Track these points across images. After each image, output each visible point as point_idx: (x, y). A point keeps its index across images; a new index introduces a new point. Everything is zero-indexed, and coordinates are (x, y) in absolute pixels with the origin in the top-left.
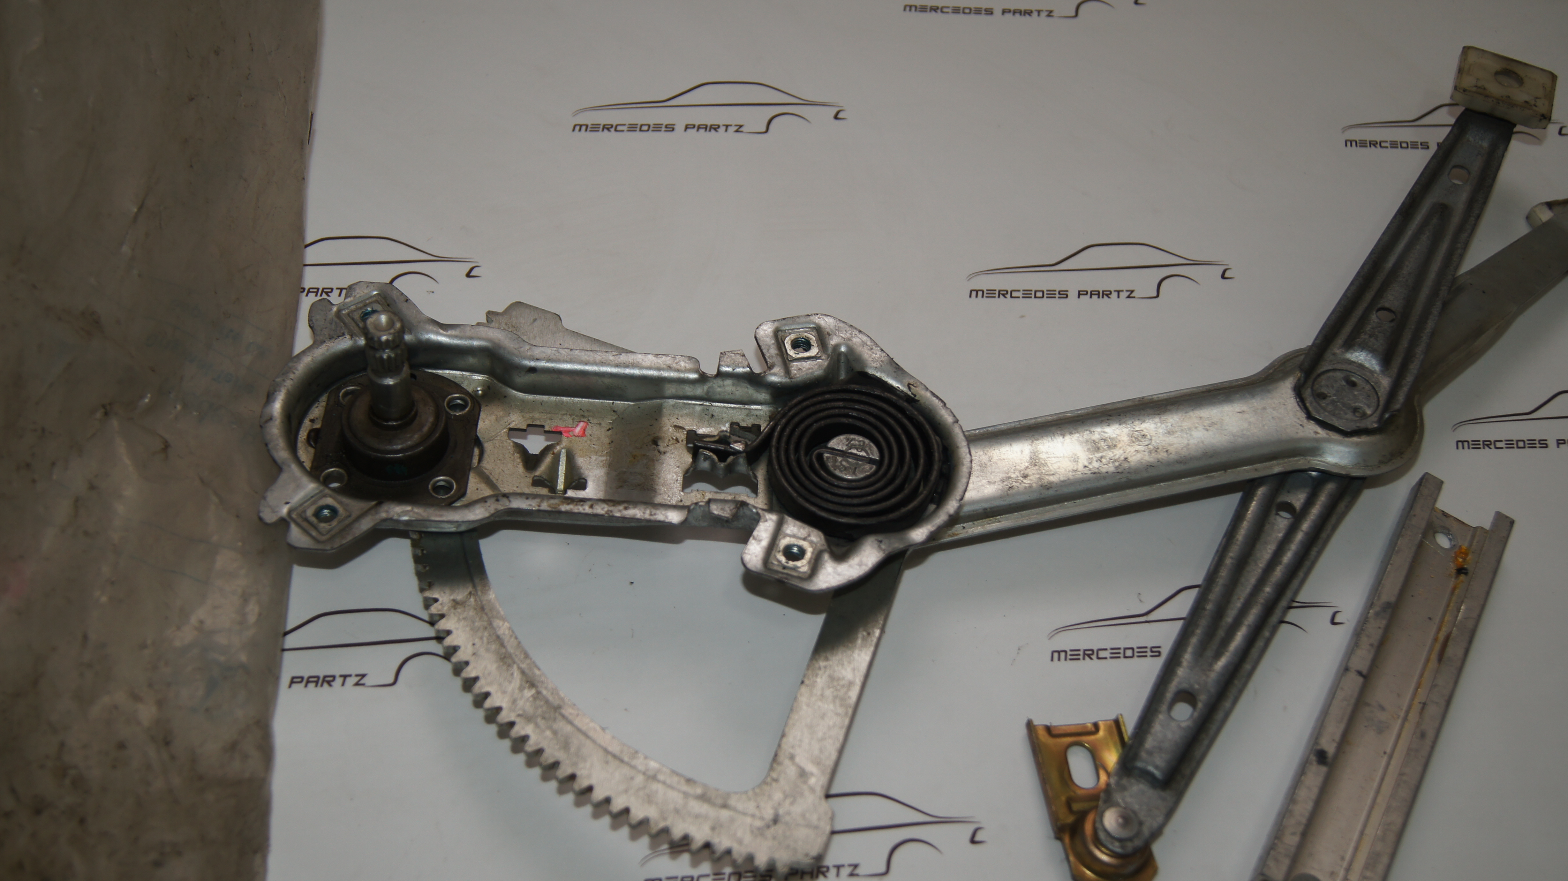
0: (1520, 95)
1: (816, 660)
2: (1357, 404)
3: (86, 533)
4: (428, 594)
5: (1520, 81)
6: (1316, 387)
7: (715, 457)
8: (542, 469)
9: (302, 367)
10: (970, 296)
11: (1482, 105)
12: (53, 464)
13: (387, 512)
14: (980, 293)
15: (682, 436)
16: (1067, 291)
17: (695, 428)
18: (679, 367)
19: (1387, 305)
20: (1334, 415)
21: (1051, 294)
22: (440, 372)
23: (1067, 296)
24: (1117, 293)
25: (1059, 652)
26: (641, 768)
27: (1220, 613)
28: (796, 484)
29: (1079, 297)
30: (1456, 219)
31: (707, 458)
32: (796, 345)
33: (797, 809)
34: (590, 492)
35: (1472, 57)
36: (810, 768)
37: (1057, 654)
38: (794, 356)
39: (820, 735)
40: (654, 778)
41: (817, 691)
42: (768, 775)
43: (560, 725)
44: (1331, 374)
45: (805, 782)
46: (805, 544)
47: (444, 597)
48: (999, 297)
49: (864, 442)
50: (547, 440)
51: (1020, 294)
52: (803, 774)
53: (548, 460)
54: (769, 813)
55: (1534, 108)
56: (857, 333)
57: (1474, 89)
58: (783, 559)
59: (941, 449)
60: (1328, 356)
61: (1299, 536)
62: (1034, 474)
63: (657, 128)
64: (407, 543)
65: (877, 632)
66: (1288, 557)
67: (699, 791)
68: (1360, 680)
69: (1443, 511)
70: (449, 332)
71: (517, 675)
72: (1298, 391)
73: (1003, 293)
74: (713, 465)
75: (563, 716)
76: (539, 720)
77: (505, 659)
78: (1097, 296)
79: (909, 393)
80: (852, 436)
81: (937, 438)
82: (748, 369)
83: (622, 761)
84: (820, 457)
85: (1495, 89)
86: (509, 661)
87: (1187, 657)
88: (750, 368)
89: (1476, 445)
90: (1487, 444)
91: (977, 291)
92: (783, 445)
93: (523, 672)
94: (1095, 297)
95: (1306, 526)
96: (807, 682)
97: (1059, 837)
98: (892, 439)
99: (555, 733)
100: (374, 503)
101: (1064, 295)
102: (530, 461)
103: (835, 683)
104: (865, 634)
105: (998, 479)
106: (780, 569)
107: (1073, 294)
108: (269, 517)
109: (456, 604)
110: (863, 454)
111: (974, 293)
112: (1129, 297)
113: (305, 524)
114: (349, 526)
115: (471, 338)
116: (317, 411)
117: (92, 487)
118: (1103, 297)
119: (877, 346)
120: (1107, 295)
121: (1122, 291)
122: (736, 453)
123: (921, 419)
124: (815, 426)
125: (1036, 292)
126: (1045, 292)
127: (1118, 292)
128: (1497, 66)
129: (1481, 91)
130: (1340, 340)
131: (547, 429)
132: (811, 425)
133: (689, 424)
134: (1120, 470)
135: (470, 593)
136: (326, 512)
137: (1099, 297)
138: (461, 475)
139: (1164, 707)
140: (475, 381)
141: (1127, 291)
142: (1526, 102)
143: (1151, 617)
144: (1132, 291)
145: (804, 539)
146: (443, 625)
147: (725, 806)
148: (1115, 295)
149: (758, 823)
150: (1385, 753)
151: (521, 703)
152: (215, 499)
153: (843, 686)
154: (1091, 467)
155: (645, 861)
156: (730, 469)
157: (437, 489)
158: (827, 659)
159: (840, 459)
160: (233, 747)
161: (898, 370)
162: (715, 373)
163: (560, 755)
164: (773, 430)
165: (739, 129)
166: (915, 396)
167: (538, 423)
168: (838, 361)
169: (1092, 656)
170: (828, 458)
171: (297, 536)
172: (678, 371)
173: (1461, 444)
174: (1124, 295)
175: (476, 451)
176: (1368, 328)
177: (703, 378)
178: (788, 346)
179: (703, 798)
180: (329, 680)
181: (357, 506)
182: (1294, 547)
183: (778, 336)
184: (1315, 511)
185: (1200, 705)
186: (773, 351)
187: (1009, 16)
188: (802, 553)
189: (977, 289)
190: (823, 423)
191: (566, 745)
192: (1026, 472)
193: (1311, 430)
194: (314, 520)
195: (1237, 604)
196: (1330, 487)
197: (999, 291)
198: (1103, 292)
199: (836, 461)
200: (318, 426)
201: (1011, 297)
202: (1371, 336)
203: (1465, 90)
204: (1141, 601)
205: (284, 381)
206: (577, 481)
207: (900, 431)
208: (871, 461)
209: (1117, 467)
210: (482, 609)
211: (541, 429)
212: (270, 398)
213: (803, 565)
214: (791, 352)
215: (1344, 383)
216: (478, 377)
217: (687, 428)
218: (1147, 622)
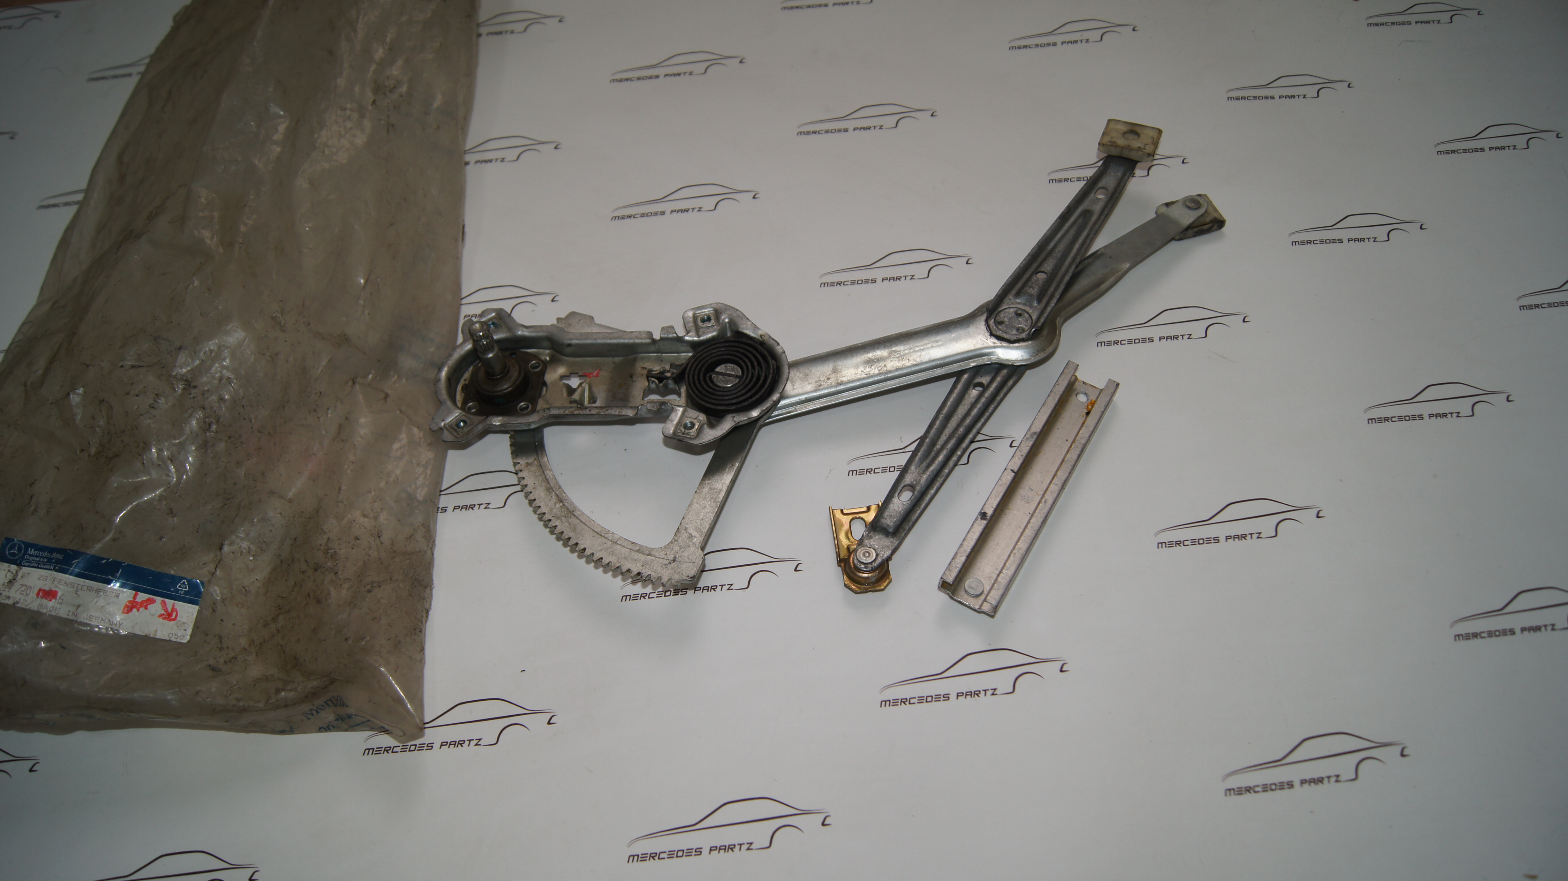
0: (1136, 144)
1: (704, 480)
2: (1019, 326)
3: (343, 441)
4: (515, 461)
5: (1138, 135)
6: (998, 318)
7: (657, 381)
8: (576, 396)
9: (457, 355)
10: (821, 287)
11: (1114, 152)
12: (328, 409)
13: (490, 421)
14: (826, 284)
15: (645, 372)
16: (876, 279)
17: (651, 367)
18: (641, 337)
19: (1043, 270)
20: (1005, 333)
21: (867, 281)
22: (529, 351)
23: (876, 282)
24: (904, 278)
25: (853, 471)
26: (610, 538)
27: (933, 443)
28: (696, 392)
29: (882, 282)
30: (1094, 218)
31: (653, 382)
32: (703, 321)
33: (686, 554)
34: (598, 404)
35: (1112, 125)
36: (694, 533)
37: (851, 472)
38: (701, 325)
39: (701, 517)
40: (616, 543)
41: (703, 495)
42: (674, 538)
43: (573, 520)
44: (1007, 310)
45: (691, 541)
46: (695, 421)
47: (522, 461)
48: (837, 285)
49: (734, 367)
50: (580, 380)
51: (849, 283)
52: (691, 537)
53: (579, 391)
54: (671, 557)
55: (1144, 150)
56: (735, 311)
57: (1109, 143)
58: (683, 430)
59: (775, 367)
60: (1006, 300)
61: (983, 400)
62: (833, 377)
63: (656, 214)
64: (507, 437)
65: (737, 465)
66: (975, 412)
67: (637, 548)
68: (1013, 474)
69: (1084, 382)
70: (529, 330)
71: (554, 497)
72: (987, 321)
73: (839, 283)
74: (657, 385)
75: (575, 515)
76: (563, 519)
77: (549, 489)
79: (761, 340)
80: (728, 365)
81: (774, 362)
82: (675, 335)
83: (601, 536)
84: (710, 377)
85: (1121, 142)
86: (551, 490)
87: (913, 468)
88: (676, 334)
89: (1109, 343)
90: (1116, 342)
92: (692, 372)
93: (557, 496)
94: (891, 281)
95: (987, 394)
96: (698, 492)
97: (839, 565)
98: (749, 364)
99: (570, 524)
100: (484, 417)
101: (874, 281)
102: (571, 391)
103: (712, 491)
104: (731, 465)
105: (814, 381)
106: (681, 435)
107: (879, 280)
108: (435, 428)
109: (528, 464)
110: (733, 373)
111: (823, 285)
112: (911, 279)
113: (451, 430)
114: (472, 429)
115: (539, 332)
116: (467, 375)
117: (347, 419)
118: (896, 280)
119: (745, 316)
120: (899, 279)
121: (908, 276)
122: (667, 378)
123: (765, 352)
124: (710, 361)
125: (858, 281)
126: (864, 281)
127: (906, 277)
128: (1124, 128)
129: (1114, 144)
130: (1014, 292)
131: (580, 374)
132: (707, 361)
133: (649, 365)
134: (881, 372)
135: (535, 459)
136: (462, 424)
137: (894, 280)
138: (534, 401)
139: (896, 495)
140: (545, 354)
141: (911, 276)
142: (1139, 147)
143: (906, 449)
144: (913, 276)
145: (696, 419)
146: (521, 475)
147: (649, 555)
149: (667, 562)
150: (1030, 513)
151: (554, 510)
152: (407, 420)
153: (716, 492)
154: (865, 371)
155: (623, 587)
156: (666, 386)
157: (522, 409)
158: (709, 479)
159: (720, 377)
160: (410, 538)
161: (756, 328)
162: (659, 338)
163: (571, 534)
164: (687, 365)
165: (700, 210)
166: (764, 341)
167: (576, 372)
168: (726, 326)
169: (871, 472)
170: (714, 377)
171: (447, 435)
172: (641, 339)
173: (1100, 343)
174: (908, 278)
175: (545, 389)
176: (1029, 284)
177: (654, 341)
178: (699, 321)
179: (639, 551)
180: (472, 507)
181: (477, 419)
182: (979, 405)
183: (695, 318)
184: (994, 385)
185: (916, 492)
186: (691, 324)
187: (857, 131)
188: (693, 425)
189: (825, 282)
190: (714, 360)
191: (574, 530)
192: (829, 377)
193: (992, 341)
194: (456, 428)
195: (944, 438)
196: (1005, 372)
198: (897, 277)
199: (718, 378)
200: (467, 383)
201: (844, 285)
202: (1030, 288)
203: (1103, 145)
205: (447, 361)
206: (593, 400)
207: (753, 359)
208: (737, 377)
209: (879, 370)
210: (541, 466)
211: (577, 375)
212: (440, 369)
213: (693, 432)
214: (700, 324)
215: (1014, 315)
216: (547, 352)
217: (648, 368)
218: (904, 452)
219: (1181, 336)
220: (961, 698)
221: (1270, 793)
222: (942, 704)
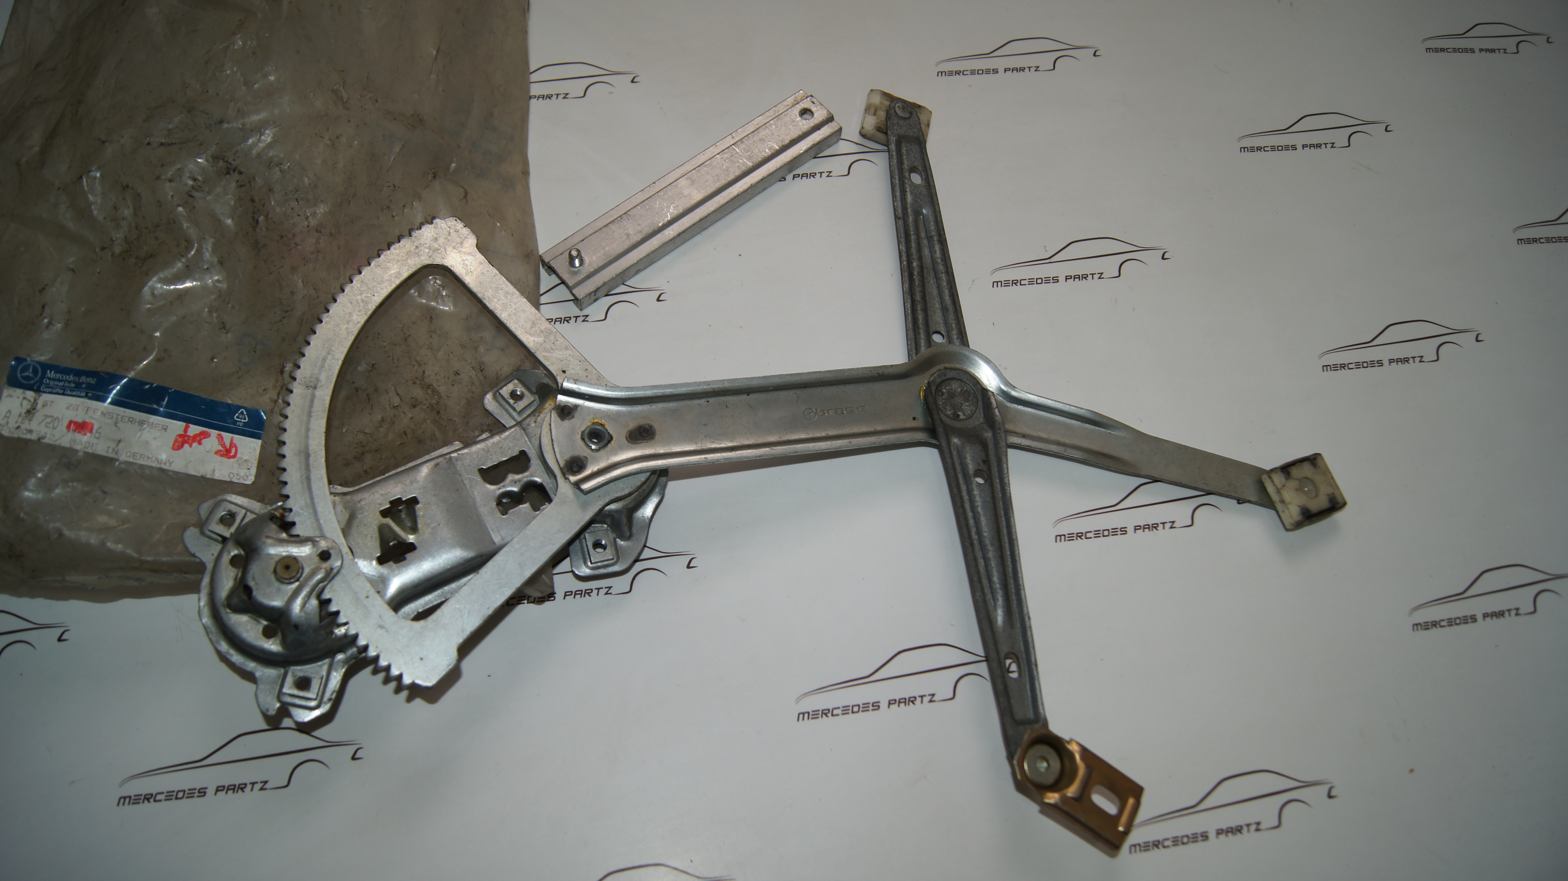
10: (938, 75)
14: (944, 74)
16: (998, 69)
21: (988, 71)
23: (998, 72)
24: (1028, 69)
25: (997, 282)
29: (1005, 72)
37: (996, 283)
48: (955, 75)
51: (968, 73)
73: (958, 73)
78: (1016, 71)
90: (1260, 149)
91: (942, 73)
94: (1015, 72)
101: (996, 71)
107: (1001, 71)
111: (940, 74)
112: (1036, 70)
118: (1020, 71)
120: (1023, 70)
121: (1032, 67)
125: (978, 70)
126: (984, 70)
127: (1030, 68)
137: (1017, 71)
141: (1035, 67)
143: (1052, 260)
144: (1038, 67)
148: (1027, 70)
169: (1017, 284)
173: (1243, 150)
174: (1033, 69)
180: (567, 319)
189: (942, 71)
197: (956, 71)
198: (1020, 68)
201: (963, 74)
204: (1046, 251)
218: (1050, 263)
219: (1324, 145)
220: (1139, 532)
221: (1455, 628)
222: (1119, 538)
